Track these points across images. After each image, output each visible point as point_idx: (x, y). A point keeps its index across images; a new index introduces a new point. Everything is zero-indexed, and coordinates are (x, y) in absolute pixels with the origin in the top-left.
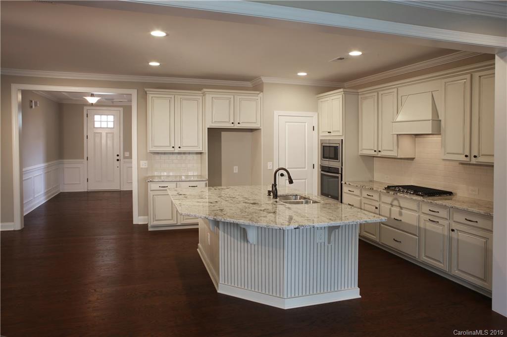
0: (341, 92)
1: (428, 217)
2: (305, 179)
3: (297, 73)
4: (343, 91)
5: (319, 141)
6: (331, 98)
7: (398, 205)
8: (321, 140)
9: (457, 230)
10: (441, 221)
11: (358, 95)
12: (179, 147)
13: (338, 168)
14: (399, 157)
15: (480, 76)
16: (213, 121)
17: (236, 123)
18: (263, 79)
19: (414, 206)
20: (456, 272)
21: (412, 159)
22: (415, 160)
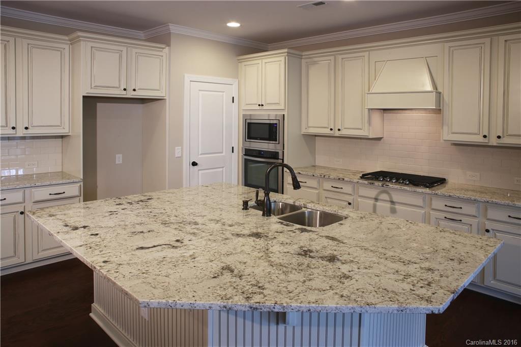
0: (285, 53)
1: (443, 215)
2: (223, 167)
3: (226, 23)
4: (288, 53)
5: (241, 116)
6: (264, 61)
7: (388, 199)
8: (244, 115)
9: (493, 230)
10: (464, 219)
11: (302, 58)
12: (26, 128)
13: (278, 152)
14: (370, 137)
15: (506, 41)
16: (93, 86)
17: (130, 89)
18: (171, 27)
19: (418, 201)
20: (492, 282)
21: (379, 139)
22: (382, 140)
